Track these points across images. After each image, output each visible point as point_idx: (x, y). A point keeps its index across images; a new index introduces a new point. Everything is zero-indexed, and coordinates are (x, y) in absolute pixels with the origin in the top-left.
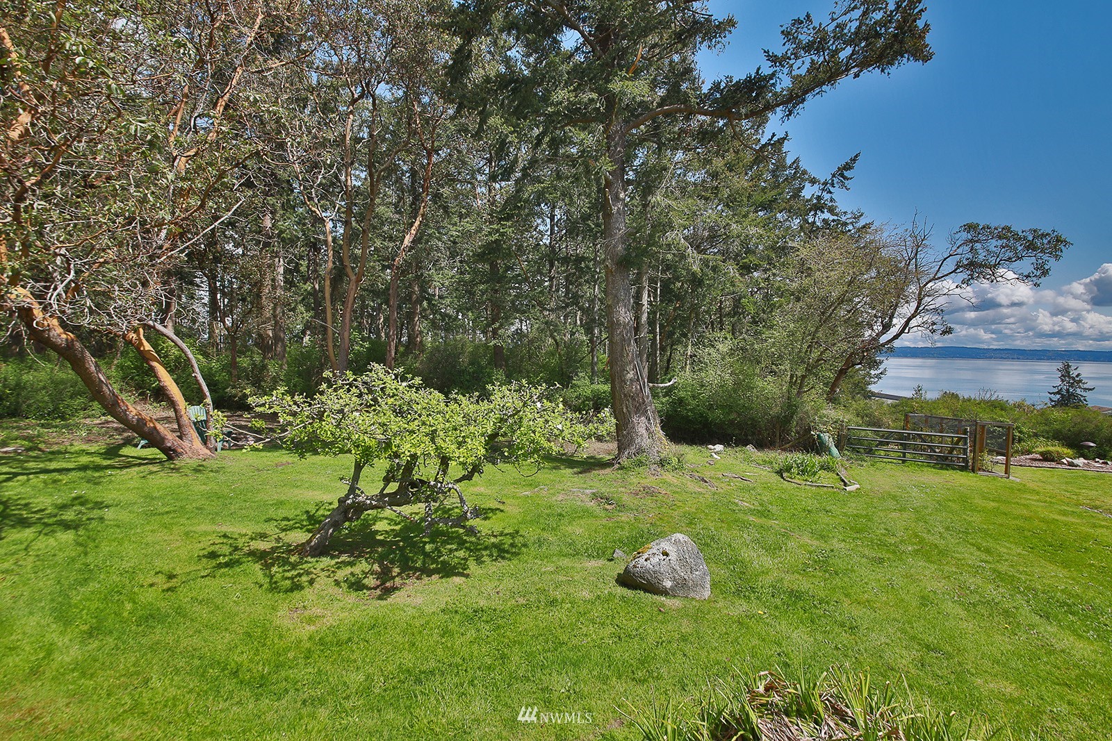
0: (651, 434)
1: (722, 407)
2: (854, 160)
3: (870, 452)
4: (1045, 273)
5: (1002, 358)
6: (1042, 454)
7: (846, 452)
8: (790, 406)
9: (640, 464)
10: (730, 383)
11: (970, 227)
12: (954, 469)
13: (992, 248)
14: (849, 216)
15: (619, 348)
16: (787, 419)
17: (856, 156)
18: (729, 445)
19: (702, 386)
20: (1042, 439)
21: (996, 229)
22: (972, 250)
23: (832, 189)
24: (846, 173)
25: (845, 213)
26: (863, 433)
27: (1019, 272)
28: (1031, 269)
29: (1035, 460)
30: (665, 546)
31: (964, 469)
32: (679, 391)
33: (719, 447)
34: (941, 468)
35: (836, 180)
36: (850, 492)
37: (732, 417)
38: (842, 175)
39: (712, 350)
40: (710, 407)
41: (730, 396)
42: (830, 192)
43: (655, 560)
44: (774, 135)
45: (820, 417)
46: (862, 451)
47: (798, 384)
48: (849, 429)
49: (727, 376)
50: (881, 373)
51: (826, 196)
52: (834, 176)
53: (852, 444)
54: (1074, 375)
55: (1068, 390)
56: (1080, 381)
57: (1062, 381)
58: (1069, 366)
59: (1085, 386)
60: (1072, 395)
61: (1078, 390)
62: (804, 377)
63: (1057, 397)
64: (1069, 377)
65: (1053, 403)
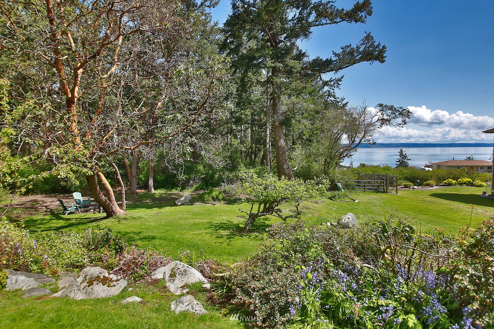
4: (405, 123)
6: (404, 185)
11: (381, 105)
12: (381, 193)
14: (340, 99)
15: (282, 156)
17: (343, 76)
20: (402, 180)
21: (389, 106)
22: (382, 114)
25: (338, 98)
26: (351, 182)
27: (397, 123)
28: (401, 122)
29: (402, 188)
30: (348, 216)
31: (383, 192)
34: (377, 193)
35: (335, 85)
36: (357, 203)
38: (338, 83)
42: (333, 90)
43: (347, 220)
44: (331, 78)
46: (350, 189)
48: (346, 181)
51: (332, 91)
53: (347, 186)
54: (404, 154)
55: (402, 160)
56: (406, 156)
57: (400, 157)
58: (402, 151)
59: (408, 158)
60: (403, 162)
61: (406, 160)
62: (329, 162)
63: (398, 163)
64: (402, 155)
65: (397, 166)
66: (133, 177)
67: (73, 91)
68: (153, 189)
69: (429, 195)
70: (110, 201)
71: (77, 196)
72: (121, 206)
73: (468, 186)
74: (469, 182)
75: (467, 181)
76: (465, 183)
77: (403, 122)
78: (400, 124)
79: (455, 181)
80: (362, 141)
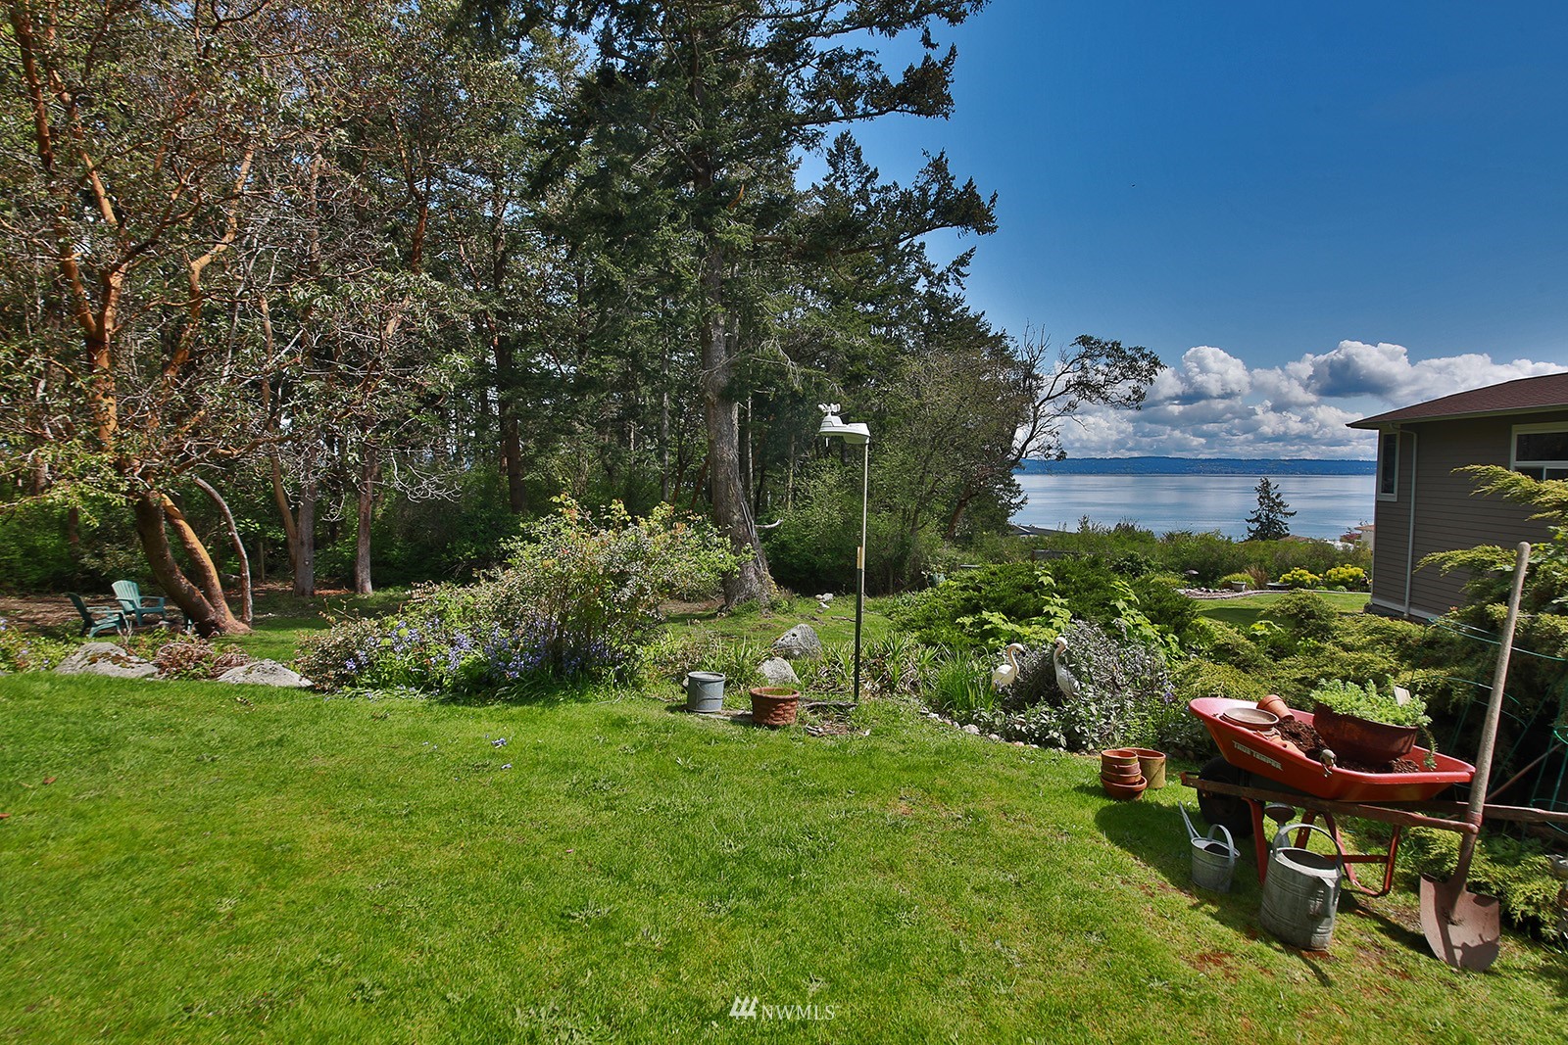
0: (760, 578)
1: (831, 550)
2: (969, 255)
4: (1142, 397)
8: (903, 545)
9: (751, 609)
10: (839, 521)
13: (1101, 367)
15: (724, 488)
16: (900, 560)
17: (972, 251)
18: (839, 594)
19: (807, 527)
23: (946, 287)
24: (962, 269)
27: (1121, 395)
28: (1130, 392)
30: (794, 631)
32: (780, 534)
33: (828, 596)
35: (951, 276)
37: (842, 562)
38: (957, 271)
39: (818, 483)
40: (818, 552)
41: (839, 537)
45: (934, 556)
47: (911, 520)
48: (961, 568)
49: (835, 514)
50: (1022, 503)
52: (949, 270)
54: (1274, 496)
55: (1267, 516)
56: (1281, 503)
57: (1261, 504)
58: (1268, 484)
59: (1287, 510)
60: (1272, 523)
61: (1279, 515)
62: (917, 512)
63: (1255, 526)
64: (1269, 498)
65: (1251, 534)
66: (302, 543)
67: (100, 318)
68: (369, 586)
70: (209, 596)
71: (124, 590)
72: (239, 612)
73: (1350, 589)
74: (1356, 578)
75: (1351, 577)
76: (1343, 582)
77: (1134, 392)
78: (1128, 399)
79: (1313, 576)
80: (1029, 447)
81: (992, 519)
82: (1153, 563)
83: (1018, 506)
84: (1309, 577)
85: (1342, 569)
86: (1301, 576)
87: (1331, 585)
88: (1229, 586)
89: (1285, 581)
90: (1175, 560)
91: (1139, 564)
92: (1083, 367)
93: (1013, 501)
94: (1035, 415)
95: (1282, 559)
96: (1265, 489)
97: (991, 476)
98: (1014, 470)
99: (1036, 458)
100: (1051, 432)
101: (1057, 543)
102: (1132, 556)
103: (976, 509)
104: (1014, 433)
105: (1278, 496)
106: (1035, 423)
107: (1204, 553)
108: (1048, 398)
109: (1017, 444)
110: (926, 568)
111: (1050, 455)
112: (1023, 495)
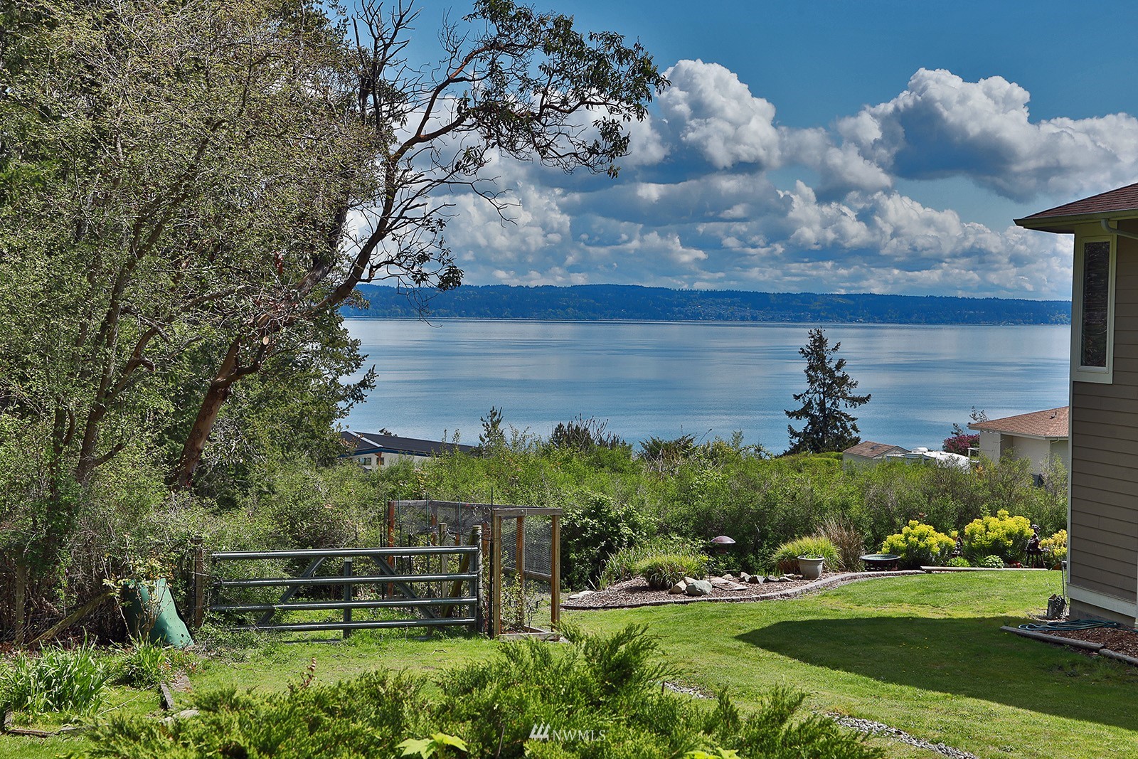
3: (268, 618)
5: (720, 317)
7: (207, 627)
8: (56, 506)
12: (452, 635)
13: (534, 73)
20: (676, 537)
22: (492, 71)
26: (252, 570)
29: (634, 590)
34: (429, 637)
45: (139, 535)
46: (248, 617)
47: (77, 439)
48: (214, 560)
50: (363, 384)
53: (225, 602)
54: (832, 365)
55: (822, 404)
56: (844, 379)
57: (812, 380)
58: (822, 341)
59: (854, 393)
60: (829, 417)
61: (841, 403)
62: (97, 414)
63: (801, 424)
64: (823, 367)
65: (795, 441)
69: (739, 638)
73: (1010, 562)
74: (1019, 537)
75: (1009, 536)
76: (996, 548)
77: (604, 135)
78: (592, 151)
79: (942, 537)
80: (378, 255)
81: (297, 424)
82: (641, 519)
83: (355, 393)
84: (936, 539)
85: (993, 522)
86: (921, 537)
87: (975, 554)
88: (795, 567)
89: (894, 550)
90: (684, 510)
91: (614, 522)
92: (494, 71)
93: (344, 380)
94: (389, 178)
95: (880, 500)
96: (816, 352)
97: (290, 323)
98: (341, 309)
99: (393, 283)
100: (426, 221)
101: (440, 479)
102: (599, 506)
103: (257, 405)
104: (340, 218)
105: (839, 367)
106: (391, 193)
107: (737, 494)
108: (418, 138)
109: (349, 248)
110: (118, 568)
111: (423, 277)
112: (366, 365)
